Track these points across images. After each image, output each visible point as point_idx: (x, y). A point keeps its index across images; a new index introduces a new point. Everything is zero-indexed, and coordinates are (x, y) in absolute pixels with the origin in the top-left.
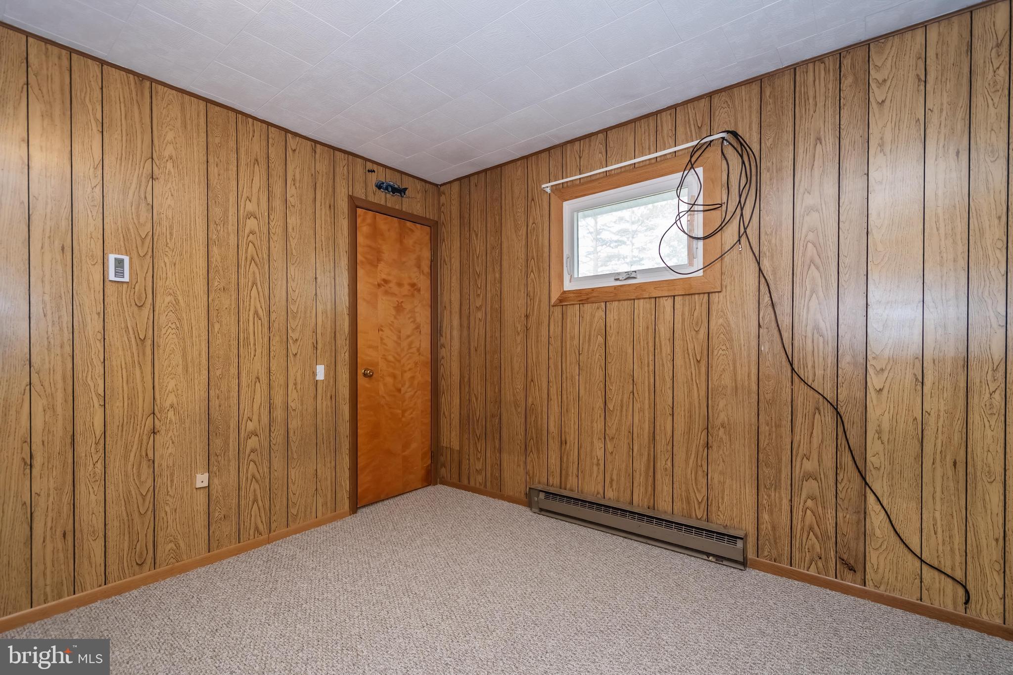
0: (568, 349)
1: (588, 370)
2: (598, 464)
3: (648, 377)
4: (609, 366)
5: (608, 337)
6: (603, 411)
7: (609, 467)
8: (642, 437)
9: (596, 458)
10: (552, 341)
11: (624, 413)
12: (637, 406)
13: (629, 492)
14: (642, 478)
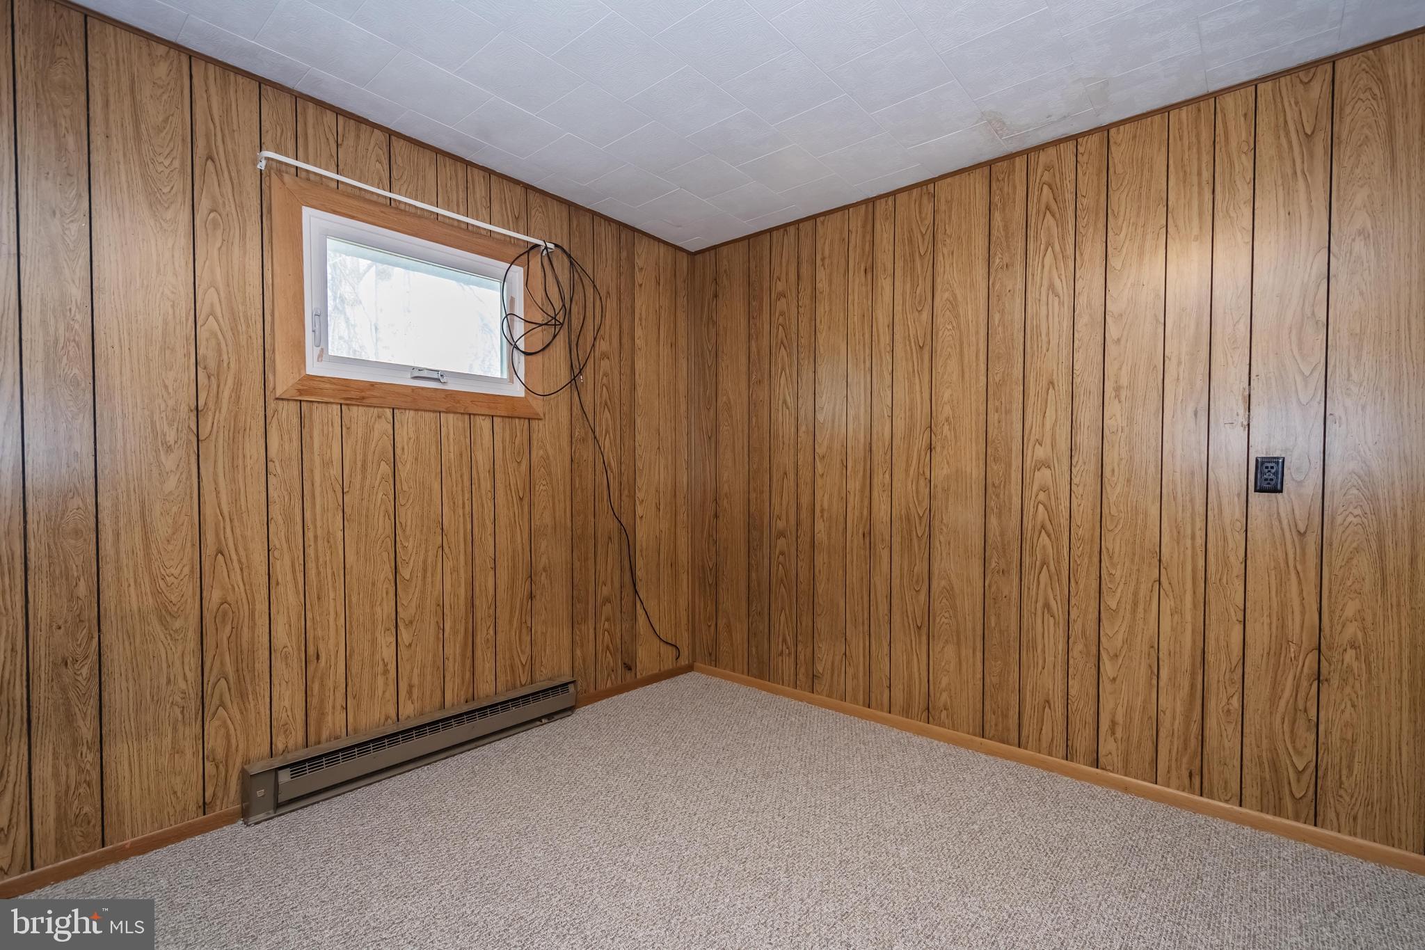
0: (317, 484)
1: (363, 520)
2: (386, 672)
3: (464, 523)
4: (401, 512)
5: (399, 465)
6: (393, 584)
7: (405, 669)
8: (456, 607)
9: (381, 663)
10: (275, 467)
11: (429, 580)
12: (449, 565)
13: (439, 693)
14: (457, 664)
